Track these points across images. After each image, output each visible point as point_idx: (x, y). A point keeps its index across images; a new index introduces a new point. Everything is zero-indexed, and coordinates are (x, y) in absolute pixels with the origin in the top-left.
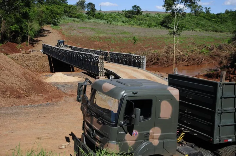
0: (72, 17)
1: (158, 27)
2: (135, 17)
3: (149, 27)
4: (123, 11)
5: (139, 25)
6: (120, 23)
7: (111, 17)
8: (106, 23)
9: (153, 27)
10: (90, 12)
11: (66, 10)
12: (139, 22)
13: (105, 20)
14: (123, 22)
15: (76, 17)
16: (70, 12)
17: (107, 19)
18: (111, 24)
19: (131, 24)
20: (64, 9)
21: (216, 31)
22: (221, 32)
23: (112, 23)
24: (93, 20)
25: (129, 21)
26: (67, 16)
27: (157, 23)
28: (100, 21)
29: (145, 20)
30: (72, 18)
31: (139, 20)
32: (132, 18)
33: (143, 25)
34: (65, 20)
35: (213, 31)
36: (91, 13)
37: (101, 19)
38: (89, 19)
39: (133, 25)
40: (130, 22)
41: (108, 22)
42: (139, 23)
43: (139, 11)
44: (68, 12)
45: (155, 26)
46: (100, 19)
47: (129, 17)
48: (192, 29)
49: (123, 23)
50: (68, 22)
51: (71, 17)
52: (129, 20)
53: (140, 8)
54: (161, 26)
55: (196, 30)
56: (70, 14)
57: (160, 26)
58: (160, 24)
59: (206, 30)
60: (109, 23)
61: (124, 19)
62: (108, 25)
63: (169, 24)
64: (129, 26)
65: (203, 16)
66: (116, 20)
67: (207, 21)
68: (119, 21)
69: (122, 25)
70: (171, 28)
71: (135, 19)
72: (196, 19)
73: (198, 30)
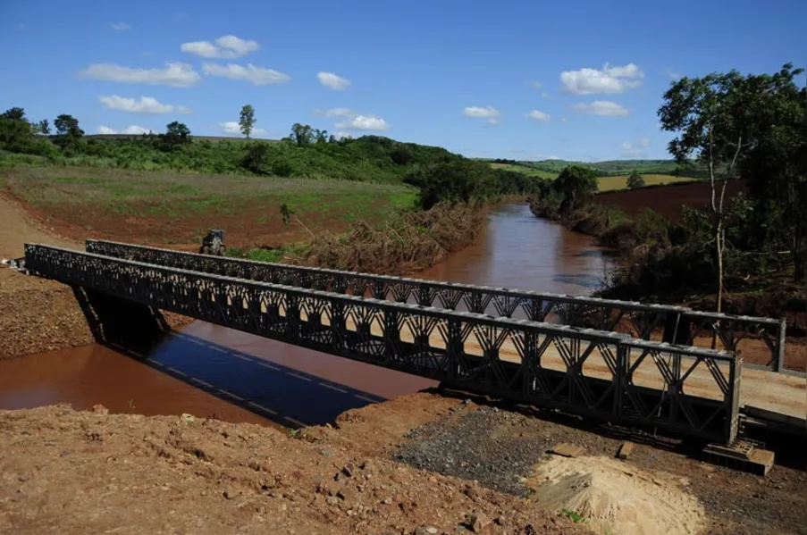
1: (237, 171)
2: (179, 149)
3: (219, 172)
4: (144, 136)
6: (149, 165)
8: (116, 164)
9: (228, 171)
10: (69, 138)
12: (192, 160)
13: (110, 157)
14: (155, 161)
15: (30, 152)
17: (115, 156)
18: (127, 166)
19: (176, 166)
21: (352, 179)
22: (360, 180)
23: (130, 165)
24: (78, 159)
25: (169, 159)
27: (232, 162)
28: (100, 161)
29: (205, 155)
31: (191, 157)
32: (172, 152)
35: (347, 179)
36: (69, 141)
37: (100, 157)
38: (68, 155)
39: (181, 168)
40: (172, 160)
41: (118, 163)
42: (193, 163)
43: (184, 135)
45: (231, 169)
46: (96, 156)
47: (164, 149)
48: (308, 175)
49: (156, 165)
51: (17, 150)
52: (168, 156)
54: (243, 169)
55: (315, 175)
56: (15, 144)
57: (241, 169)
58: (241, 165)
59: (333, 177)
60: (124, 164)
61: (154, 154)
62: (121, 170)
63: (261, 165)
64: (170, 171)
65: (316, 148)
66: (138, 157)
67: (328, 157)
68: (145, 160)
69: (154, 170)
70: (266, 174)
71: (182, 155)
72: (305, 153)
73: (319, 176)
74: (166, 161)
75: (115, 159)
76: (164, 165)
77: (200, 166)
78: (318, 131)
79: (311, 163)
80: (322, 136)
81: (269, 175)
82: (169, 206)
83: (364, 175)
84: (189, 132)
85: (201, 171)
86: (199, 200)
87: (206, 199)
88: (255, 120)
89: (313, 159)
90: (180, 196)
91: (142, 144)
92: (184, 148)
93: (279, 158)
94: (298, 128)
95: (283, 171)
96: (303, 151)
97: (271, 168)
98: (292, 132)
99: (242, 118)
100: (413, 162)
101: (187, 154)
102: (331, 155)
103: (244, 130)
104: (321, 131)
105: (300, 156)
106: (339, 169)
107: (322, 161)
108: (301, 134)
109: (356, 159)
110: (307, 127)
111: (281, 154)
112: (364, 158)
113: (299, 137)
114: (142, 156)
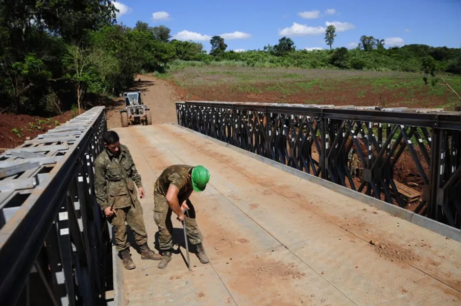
0: (190, 60)
1: (326, 67)
3: (314, 67)
4: (265, 48)
5: (297, 65)
6: (267, 64)
7: (250, 56)
8: (246, 65)
9: (320, 67)
10: (218, 50)
11: (179, 49)
12: (295, 60)
13: (243, 60)
14: (272, 62)
15: (195, 59)
16: (185, 52)
17: (246, 59)
18: (253, 65)
19: (285, 65)
20: (176, 49)
21: (407, 71)
22: (413, 71)
23: (255, 64)
24: (223, 62)
25: (281, 60)
26: (181, 59)
27: (323, 61)
28: (236, 63)
29: (304, 57)
30: (190, 62)
31: (295, 59)
32: (283, 56)
33: (305, 66)
34: (178, 65)
35: (403, 71)
36: (219, 52)
37: (236, 60)
38: (217, 60)
39: (288, 66)
40: (283, 61)
41: (248, 64)
43: (289, 45)
44: (183, 53)
45: (322, 65)
46: (234, 60)
47: (277, 55)
48: (375, 68)
49: (272, 64)
50: (184, 68)
51: (187, 59)
52: (280, 58)
53: (292, 40)
54: (331, 65)
55: (381, 69)
56: (187, 55)
57: (329, 65)
58: (329, 63)
60: (251, 64)
61: (271, 57)
62: (250, 68)
63: (342, 63)
64: (282, 68)
65: (378, 51)
66: (261, 59)
67: (387, 56)
68: (265, 61)
69: (271, 67)
70: (346, 67)
71: (289, 58)
72: (371, 54)
73: (383, 69)
74: (279, 61)
75: (246, 62)
76: (279, 64)
77: (301, 64)
78: (378, 40)
79: (376, 61)
80: (381, 44)
81: (348, 68)
82: (281, 86)
83: (413, 68)
84: (293, 44)
85: (302, 67)
86: (304, 82)
87: (310, 81)
88: (336, 35)
89: (377, 58)
90: (290, 79)
91: (263, 53)
92: (290, 54)
93: (354, 58)
94: (364, 39)
95: (358, 66)
96: (369, 54)
97: (349, 64)
98: (360, 42)
99: (327, 34)
100: (447, 59)
101: (292, 57)
102: (389, 55)
103: (328, 42)
104: (380, 40)
105: (367, 57)
106: (397, 65)
107: (384, 59)
108: (367, 43)
109: (407, 58)
110: (371, 38)
111: (354, 55)
112: (412, 56)
113: (365, 46)
114: (263, 59)
